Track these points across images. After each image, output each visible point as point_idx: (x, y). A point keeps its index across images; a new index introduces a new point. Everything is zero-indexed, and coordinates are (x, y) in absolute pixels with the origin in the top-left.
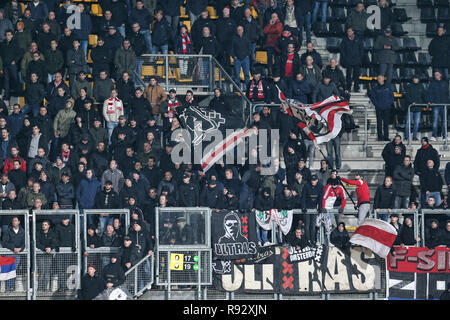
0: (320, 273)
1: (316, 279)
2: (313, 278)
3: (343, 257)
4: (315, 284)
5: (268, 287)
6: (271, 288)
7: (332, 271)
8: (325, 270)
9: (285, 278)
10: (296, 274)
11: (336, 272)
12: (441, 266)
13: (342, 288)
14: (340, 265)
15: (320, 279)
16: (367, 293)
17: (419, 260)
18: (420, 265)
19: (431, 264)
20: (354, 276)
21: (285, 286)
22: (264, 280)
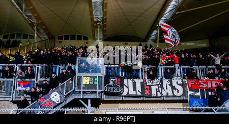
0: (160, 89)
1: (159, 91)
2: (157, 91)
3: (169, 83)
4: (158, 93)
5: (139, 94)
6: (140, 94)
7: (165, 88)
8: (162, 88)
9: (146, 90)
10: (150, 89)
11: (167, 89)
12: (210, 86)
13: (169, 95)
14: (168, 86)
15: (160, 91)
16: (180, 97)
17: (200, 84)
18: (201, 86)
19: (205, 86)
20: (174, 90)
21: (146, 93)
22: (137, 91)
